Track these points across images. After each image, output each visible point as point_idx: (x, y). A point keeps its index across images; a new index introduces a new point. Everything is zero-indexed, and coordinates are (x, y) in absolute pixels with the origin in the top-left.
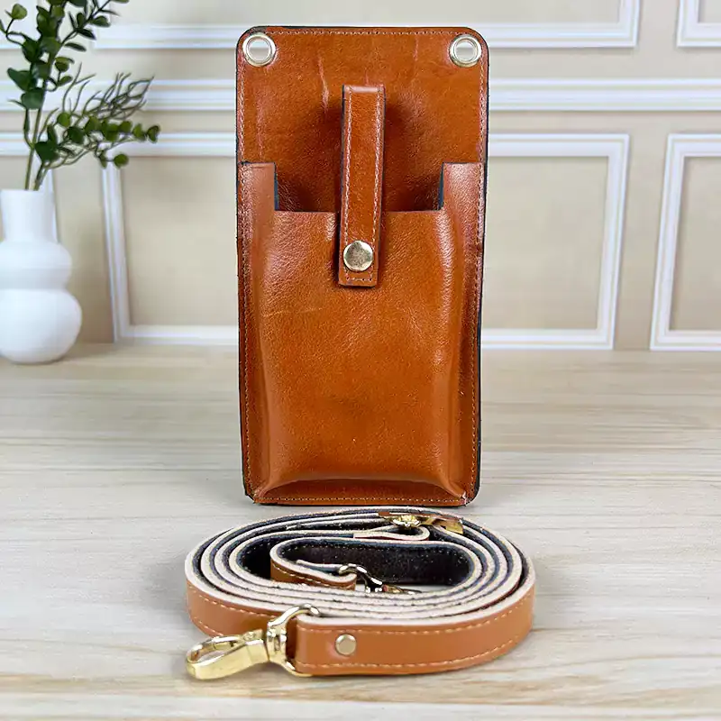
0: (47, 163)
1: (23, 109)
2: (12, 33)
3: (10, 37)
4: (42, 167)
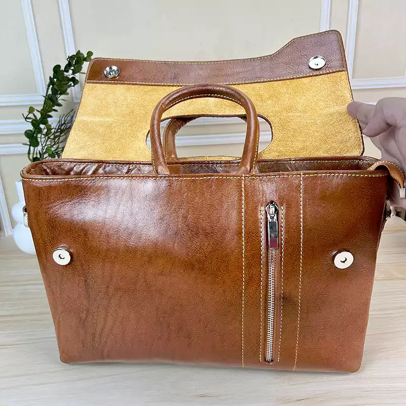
1: (29, 146)
3: (27, 120)
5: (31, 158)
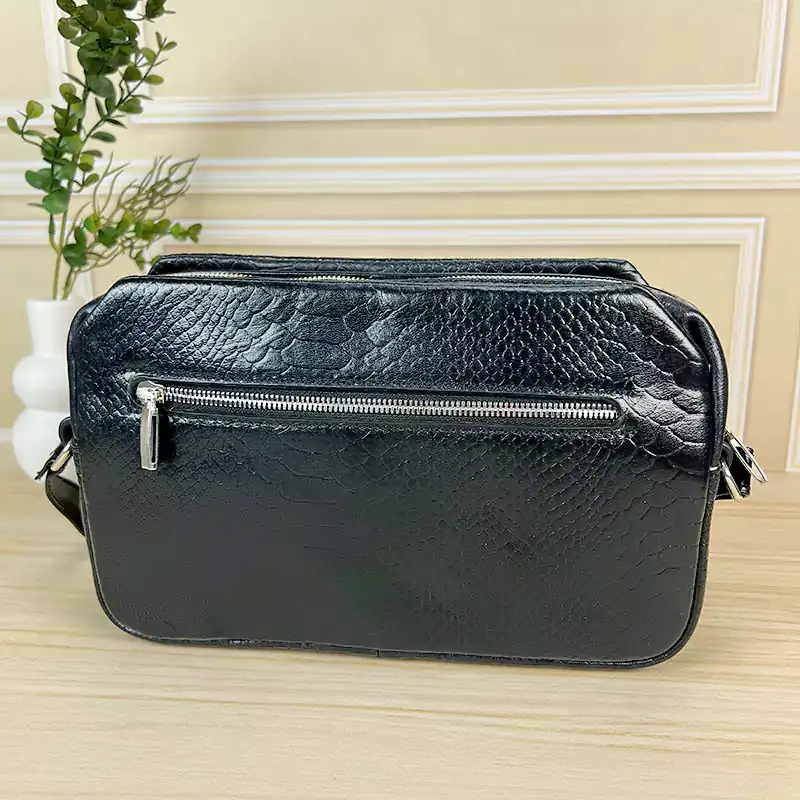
0: (76, 269)
2: (29, 133)
3: (26, 137)
4: (71, 271)
5: (57, 243)
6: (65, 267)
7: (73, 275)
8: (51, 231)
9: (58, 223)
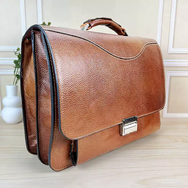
0: (18, 79)
1: (15, 68)
2: (16, 53)
3: (16, 54)
4: (17, 80)
5: (15, 74)
6: (16, 78)
7: (18, 81)
8: (15, 72)
9: (16, 70)
